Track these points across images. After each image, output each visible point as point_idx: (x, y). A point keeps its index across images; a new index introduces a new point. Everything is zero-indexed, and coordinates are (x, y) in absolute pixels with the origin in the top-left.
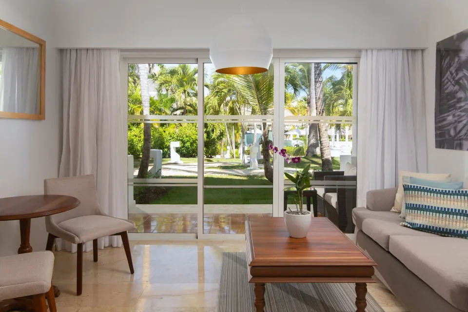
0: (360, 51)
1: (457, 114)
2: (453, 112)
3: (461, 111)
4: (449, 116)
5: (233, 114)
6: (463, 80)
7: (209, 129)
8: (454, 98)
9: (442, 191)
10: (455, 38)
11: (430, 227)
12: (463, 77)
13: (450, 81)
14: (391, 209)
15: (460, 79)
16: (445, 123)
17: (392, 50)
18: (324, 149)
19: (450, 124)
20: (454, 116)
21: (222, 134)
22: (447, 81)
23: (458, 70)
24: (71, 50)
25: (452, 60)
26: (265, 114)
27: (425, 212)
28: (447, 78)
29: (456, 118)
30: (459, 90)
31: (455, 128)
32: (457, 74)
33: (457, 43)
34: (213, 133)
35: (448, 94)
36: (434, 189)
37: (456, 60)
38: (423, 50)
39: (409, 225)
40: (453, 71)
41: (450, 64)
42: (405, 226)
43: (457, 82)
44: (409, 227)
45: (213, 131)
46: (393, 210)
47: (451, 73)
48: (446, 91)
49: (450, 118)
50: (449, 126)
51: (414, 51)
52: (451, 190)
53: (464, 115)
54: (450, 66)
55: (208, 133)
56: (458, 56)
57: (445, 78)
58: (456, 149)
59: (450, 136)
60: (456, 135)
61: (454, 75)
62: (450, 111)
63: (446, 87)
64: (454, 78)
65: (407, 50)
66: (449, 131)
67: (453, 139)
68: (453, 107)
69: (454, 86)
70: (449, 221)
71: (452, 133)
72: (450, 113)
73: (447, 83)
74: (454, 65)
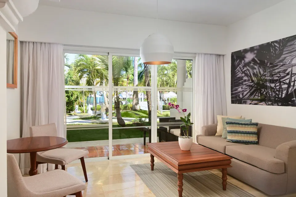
0: (195, 54)
1: (243, 87)
2: (242, 86)
3: (246, 86)
4: (239, 88)
5: (89, 85)
6: (246, 71)
7: (70, 94)
8: (242, 79)
9: (245, 123)
10: (242, 51)
11: (241, 141)
12: (246, 70)
13: (239, 71)
14: (215, 134)
15: (245, 71)
16: (236, 91)
17: (211, 54)
18: (150, 105)
19: (239, 92)
20: (242, 88)
21: (77, 98)
22: (238, 71)
23: (244, 67)
24: (29, 42)
25: (241, 61)
26: (117, 85)
27: (238, 134)
28: (238, 70)
29: (243, 89)
30: (245, 76)
31: (243, 94)
32: (243, 69)
33: (243, 54)
34: (72, 97)
35: (239, 78)
36: (241, 123)
37: (243, 62)
38: (223, 56)
39: (230, 141)
40: (241, 67)
41: (239, 63)
42: (228, 141)
43: (243, 72)
44: (231, 142)
45: (72, 96)
46: (217, 134)
47: (240, 68)
48: (238, 76)
49: (240, 89)
50: (239, 93)
51: (220, 55)
52: (248, 123)
53: (247, 88)
54: (239, 64)
55: (68, 97)
56: (244, 60)
57: (237, 70)
58: (243, 104)
59: (240, 97)
60: (243, 97)
61: (242, 69)
62: (240, 86)
63: (237, 74)
64: (242, 70)
65: (217, 55)
66: (239, 95)
67: (241, 99)
68: (242, 84)
69: (242, 74)
70: (249, 137)
71: (241, 96)
72: (239, 87)
73: (238, 72)
74: (242, 64)
